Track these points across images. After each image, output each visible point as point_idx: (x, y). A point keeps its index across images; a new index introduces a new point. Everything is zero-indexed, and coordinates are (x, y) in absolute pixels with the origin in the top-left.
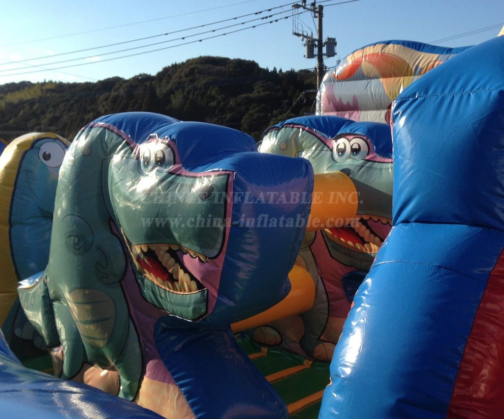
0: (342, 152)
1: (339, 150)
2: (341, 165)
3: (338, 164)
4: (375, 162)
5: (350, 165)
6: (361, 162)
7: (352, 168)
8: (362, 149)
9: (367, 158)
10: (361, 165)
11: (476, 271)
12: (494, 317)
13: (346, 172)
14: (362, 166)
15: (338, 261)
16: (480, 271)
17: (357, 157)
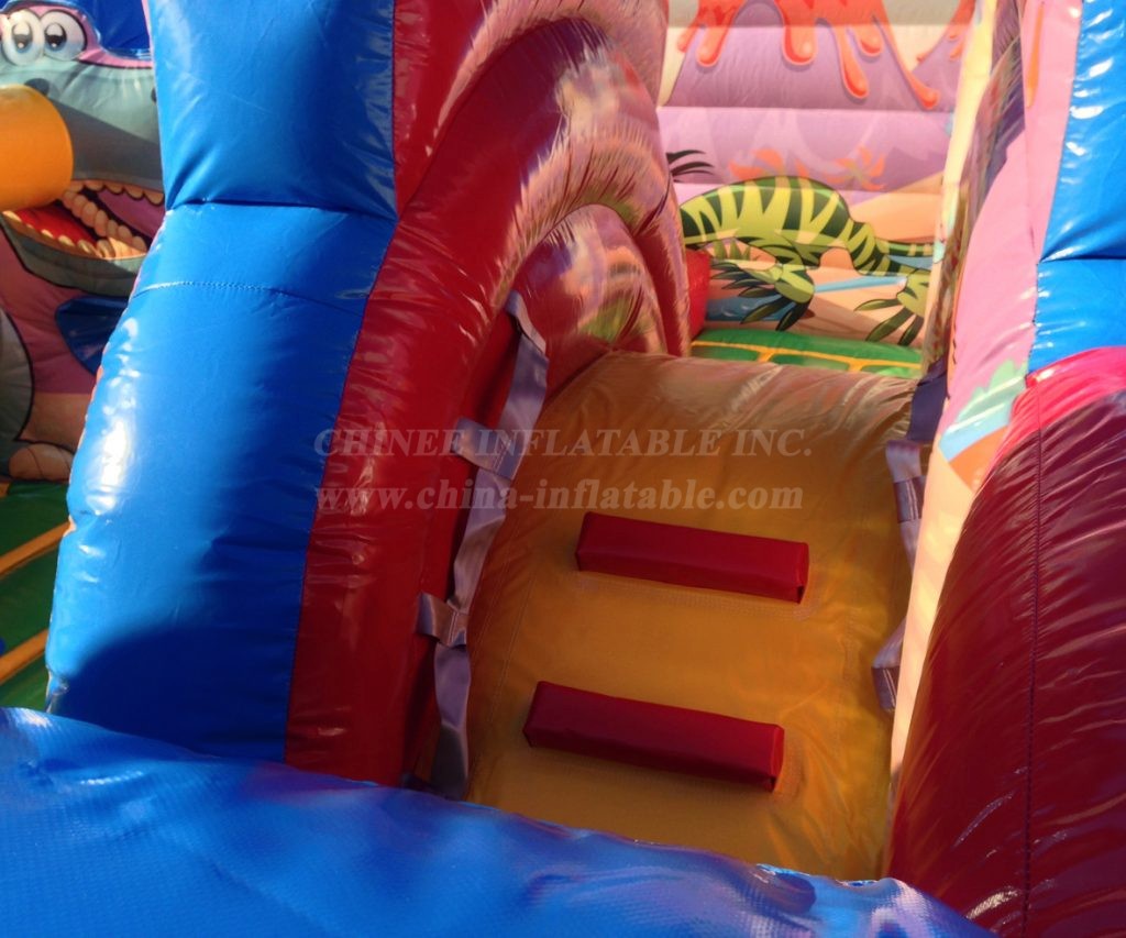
0: (24, 42)
1: (17, 39)
2: (24, 72)
3: (17, 69)
4: (101, 65)
5: (46, 71)
6: (70, 65)
7: (51, 78)
8: (70, 37)
9: (84, 56)
10: (73, 70)
11: (342, 296)
12: (378, 376)
13: (39, 86)
14: (74, 75)
15: (43, 279)
16: (348, 295)
17: (62, 54)
